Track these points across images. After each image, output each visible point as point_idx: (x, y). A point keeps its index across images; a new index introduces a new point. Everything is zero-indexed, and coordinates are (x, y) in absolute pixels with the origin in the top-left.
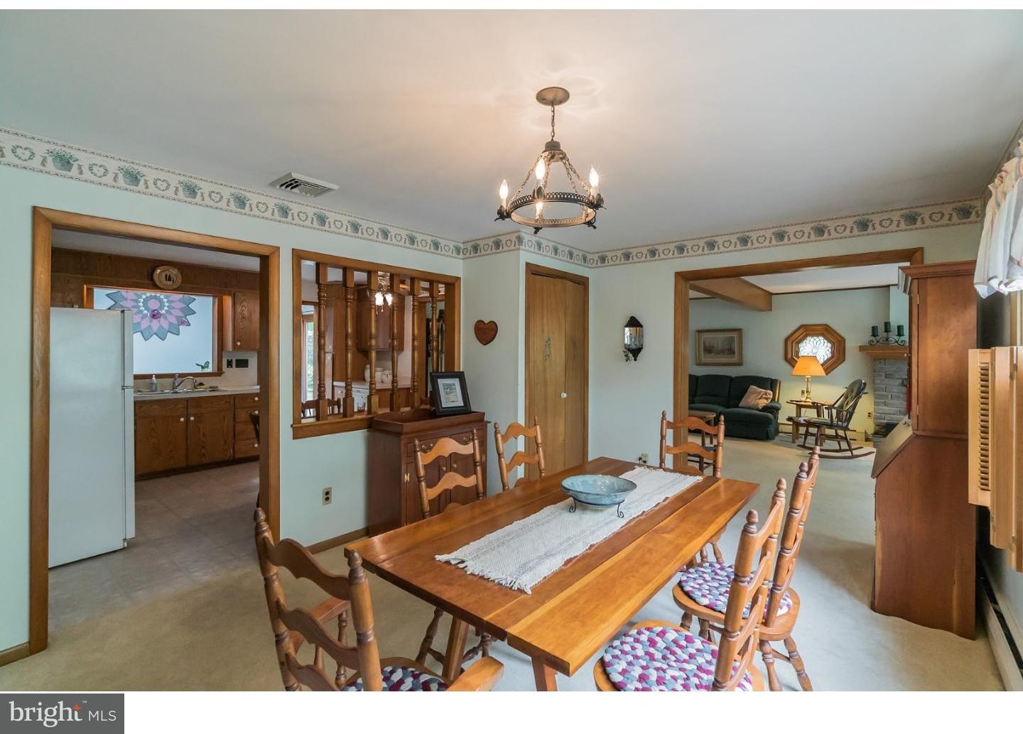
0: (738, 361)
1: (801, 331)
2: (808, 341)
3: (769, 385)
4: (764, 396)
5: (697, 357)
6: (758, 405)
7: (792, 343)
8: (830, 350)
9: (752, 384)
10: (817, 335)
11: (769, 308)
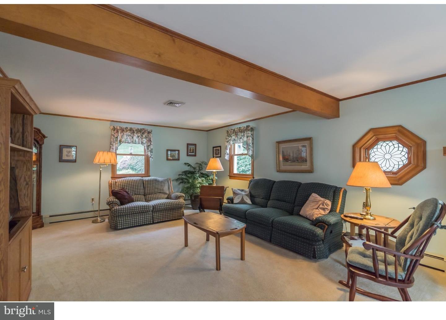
0: (309, 169)
1: (370, 135)
2: (379, 146)
3: (331, 194)
4: (321, 206)
5: (278, 164)
6: (313, 215)
7: (360, 149)
8: (406, 156)
9: (315, 192)
10: (390, 139)
11: (336, 114)
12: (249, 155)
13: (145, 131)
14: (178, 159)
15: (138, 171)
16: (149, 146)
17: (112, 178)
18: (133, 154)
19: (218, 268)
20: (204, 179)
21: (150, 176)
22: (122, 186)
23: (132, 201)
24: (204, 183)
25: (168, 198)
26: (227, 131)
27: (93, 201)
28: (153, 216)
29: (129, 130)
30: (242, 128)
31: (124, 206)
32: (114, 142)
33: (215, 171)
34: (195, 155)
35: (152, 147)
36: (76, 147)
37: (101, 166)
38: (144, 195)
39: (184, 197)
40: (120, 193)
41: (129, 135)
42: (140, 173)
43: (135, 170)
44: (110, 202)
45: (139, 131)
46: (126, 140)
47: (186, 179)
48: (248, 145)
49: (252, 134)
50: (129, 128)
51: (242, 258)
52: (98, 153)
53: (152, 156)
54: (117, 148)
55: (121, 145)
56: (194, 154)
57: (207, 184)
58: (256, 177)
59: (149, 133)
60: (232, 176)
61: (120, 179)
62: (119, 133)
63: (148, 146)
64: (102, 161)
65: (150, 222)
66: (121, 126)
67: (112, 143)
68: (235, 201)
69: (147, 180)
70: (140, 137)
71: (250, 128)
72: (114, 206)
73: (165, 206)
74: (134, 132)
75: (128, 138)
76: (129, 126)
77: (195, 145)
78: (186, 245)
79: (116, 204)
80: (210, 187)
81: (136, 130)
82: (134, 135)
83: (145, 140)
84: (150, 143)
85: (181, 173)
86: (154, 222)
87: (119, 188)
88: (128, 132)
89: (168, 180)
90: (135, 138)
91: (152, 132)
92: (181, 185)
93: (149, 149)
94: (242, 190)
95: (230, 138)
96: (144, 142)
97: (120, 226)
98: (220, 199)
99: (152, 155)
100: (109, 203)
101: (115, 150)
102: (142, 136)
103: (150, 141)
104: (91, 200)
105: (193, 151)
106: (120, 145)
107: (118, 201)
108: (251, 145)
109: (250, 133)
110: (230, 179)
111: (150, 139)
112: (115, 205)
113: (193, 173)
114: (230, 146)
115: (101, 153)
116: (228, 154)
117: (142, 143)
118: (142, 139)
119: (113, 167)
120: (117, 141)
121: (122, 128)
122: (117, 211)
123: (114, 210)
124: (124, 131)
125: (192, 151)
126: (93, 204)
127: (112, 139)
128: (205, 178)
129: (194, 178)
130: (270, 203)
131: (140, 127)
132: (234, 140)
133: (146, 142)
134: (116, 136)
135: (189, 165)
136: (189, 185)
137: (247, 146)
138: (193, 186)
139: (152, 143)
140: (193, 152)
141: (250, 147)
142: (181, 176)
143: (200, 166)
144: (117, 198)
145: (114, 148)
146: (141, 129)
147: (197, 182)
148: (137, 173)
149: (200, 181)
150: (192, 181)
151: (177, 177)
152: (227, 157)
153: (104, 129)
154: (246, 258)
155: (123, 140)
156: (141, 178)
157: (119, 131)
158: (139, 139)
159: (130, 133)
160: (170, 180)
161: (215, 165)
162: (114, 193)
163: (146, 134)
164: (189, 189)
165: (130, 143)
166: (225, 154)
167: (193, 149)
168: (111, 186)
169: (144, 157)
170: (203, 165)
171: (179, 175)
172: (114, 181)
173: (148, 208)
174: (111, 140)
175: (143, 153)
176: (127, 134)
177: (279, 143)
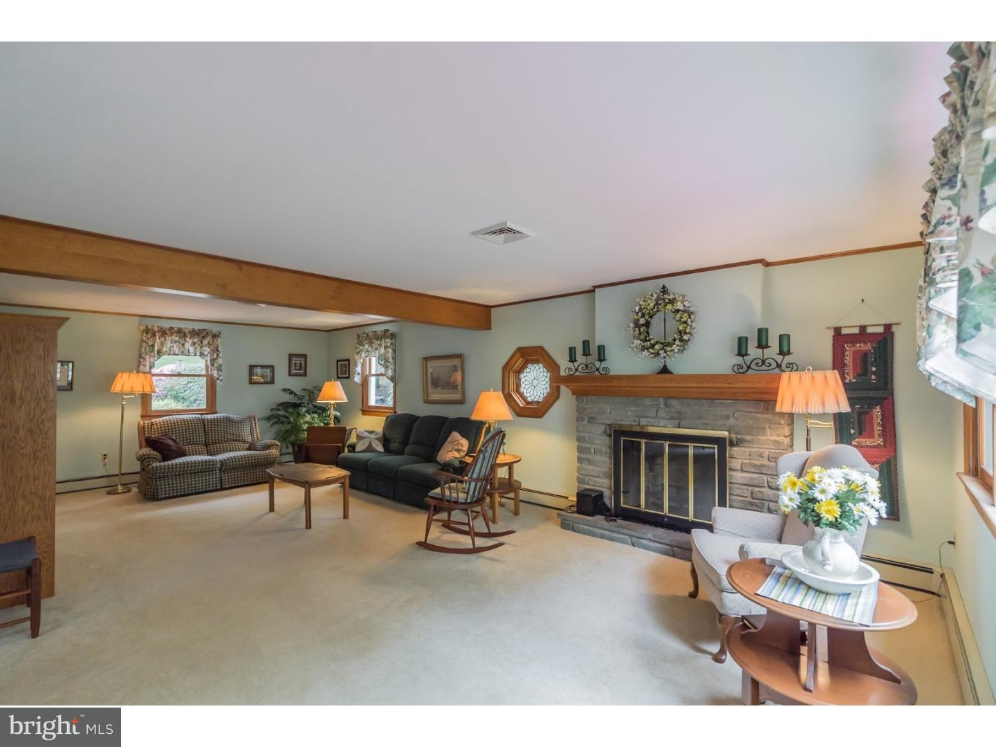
0: (459, 398)
1: (518, 356)
2: (528, 370)
4: (456, 447)
5: (426, 392)
7: (510, 371)
8: (549, 382)
9: (456, 430)
10: (537, 362)
11: (486, 326)
12: (387, 377)
13: (207, 333)
14: (272, 382)
15: (191, 403)
16: (214, 359)
17: (142, 417)
18: (183, 373)
19: (308, 526)
20: (316, 416)
21: (216, 413)
22: (165, 430)
23: (183, 454)
24: (316, 423)
25: (249, 449)
26: (358, 335)
27: (105, 458)
28: (221, 477)
29: (176, 332)
30: (379, 333)
31: (170, 462)
32: (146, 354)
33: (332, 402)
34: (305, 375)
35: (220, 361)
36: (73, 362)
37: (125, 397)
38: (206, 446)
39: (277, 445)
40: (161, 442)
41: (176, 341)
42: (195, 407)
43: (182, 401)
44: (144, 455)
45: (194, 333)
46: (170, 351)
47: (284, 416)
48: (386, 361)
49: (392, 344)
50: (176, 329)
51: (346, 516)
52: (120, 374)
53: (221, 378)
54: (154, 364)
55: (161, 358)
56: (302, 372)
57: (322, 425)
58: (399, 412)
59: (215, 336)
60: (367, 411)
61: (161, 419)
62: (157, 337)
63: (213, 361)
64: (127, 388)
65: (216, 486)
66: (161, 325)
67: (143, 355)
68: (357, 449)
69: (211, 420)
70: (197, 345)
71: (388, 334)
72: (151, 463)
73: (242, 461)
74: (185, 336)
75: (175, 346)
76: (176, 325)
77: (305, 356)
78: (272, 509)
79: (156, 459)
80: (326, 429)
81: (190, 332)
82: (185, 340)
83: (207, 350)
84: (217, 354)
85: (275, 407)
86: (224, 487)
87: (158, 433)
88: (175, 335)
89: (251, 418)
90: (188, 345)
91: (221, 335)
92: (277, 427)
93: (216, 365)
94: (371, 432)
95: (361, 348)
96: (206, 353)
97: (162, 494)
98: (338, 447)
99: (220, 376)
100: (141, 459)
101: (148, 367)
102: (202, 342)
103: (218, 350)
104: (100, 457)
105: (301, 367)
106: (158, 358)
107: (158, 454)
108: (390, 360)
109: (389, 342)
110: (363, 414)
111: (218, 347)
112: (153, 461)
113: (296, 406)
114: (362, 360)
115: (126, 375)
116: (359, 374)
117: (202, 355)
118: (201, 347)
119: (145, 398)
120: (152, 351)
121: (161, 328)
122: (157, 470)
123: (153, 468)
124: (166, 334)
125: (298, 368)
126: (105, 465)
127: (143, 349)
128: (319, 414)
129: (299, 414)
130: (408, 448)
131: (197, 326)
132: (368, 351)
133: (209, 353)
134: (151, 343)
135: (292, 393)
136: (289, 427)
137: (384, 361)
138: (296, 429)
139: (221, 355)
140: (300, 369)
141: (388, 364)
142: (274, 412)
143: (312, 395)
144: (155, 449)
145: (148, 364)
146: (199, 330)
147: (302, 421)
148: (187, 406)
149: (309, 420)
150: (295, 420)
151: (268, 413)
152: (357, 379)
153: (128, 331)
154: (350, 515)
155: (165, 350)
156: (200, 416)
157: (157, 334)
158: (196, 348)
159: (177, 338)
160: (255, 419)
161: (334, 392)
162: (151, 443)
163: (208, 339)
164: (288, 434)
165: (177, 355)
166: (355, 373)
167: (301, 363)
168: (142, 430)
169: (205, 378)
170: (316, 392)
171: (272, 410)
172: (149, 422)
173: (213, 464)
174: (140, 351)
175: (204, 372)
176: (171, 340)
177: (426, 359)
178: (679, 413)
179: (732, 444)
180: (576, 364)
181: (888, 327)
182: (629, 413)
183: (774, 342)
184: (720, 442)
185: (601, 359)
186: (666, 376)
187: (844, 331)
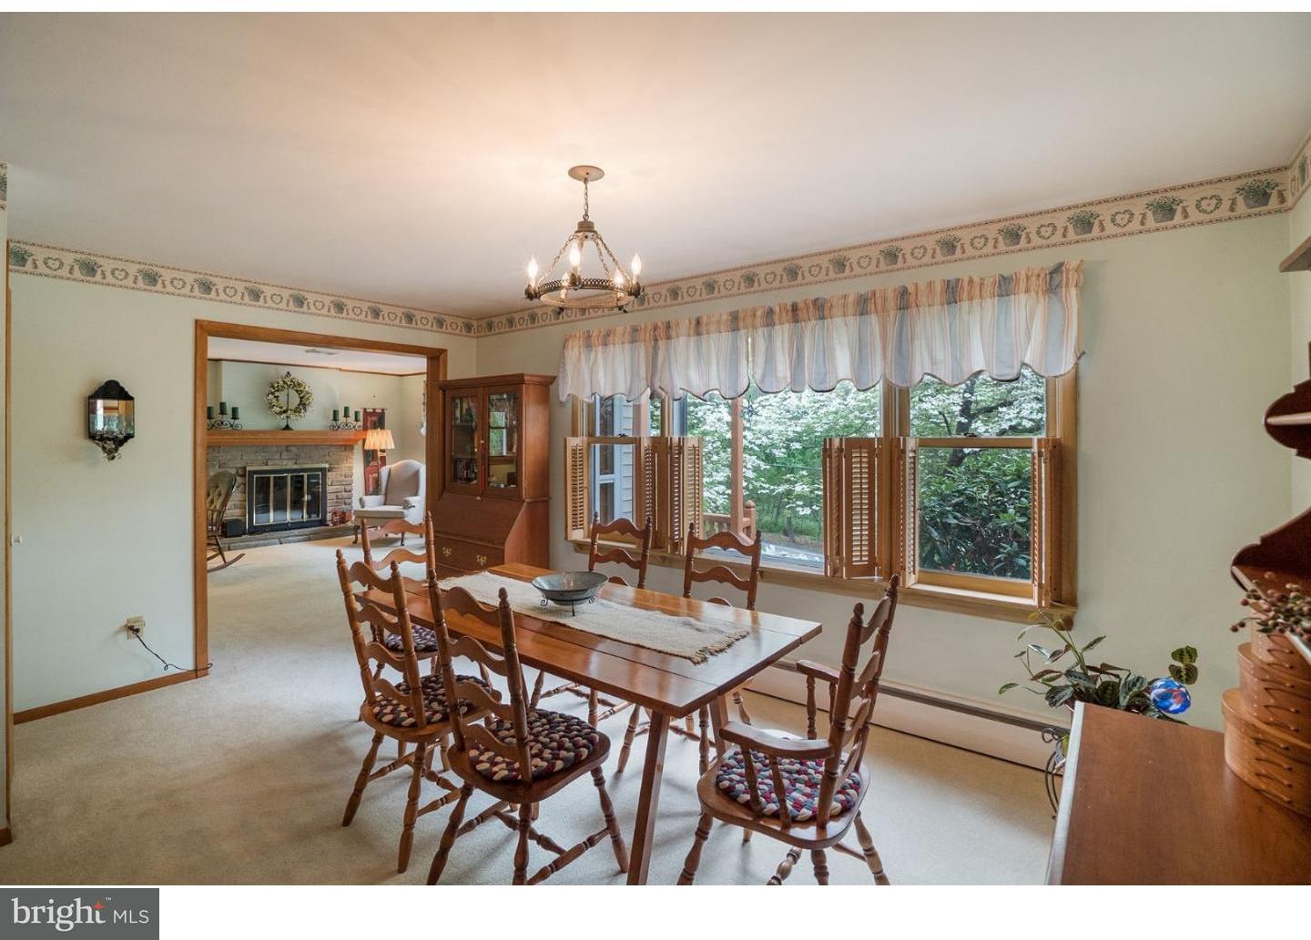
178: (297, 455)
179: (329, 471)
180: (213, 421)
181: (383, 410)
182: (259, 457)
183: (352, 414)
184: (323, 470)
185: (235, 417)
186: (287, 432)
187: (368, 411)
